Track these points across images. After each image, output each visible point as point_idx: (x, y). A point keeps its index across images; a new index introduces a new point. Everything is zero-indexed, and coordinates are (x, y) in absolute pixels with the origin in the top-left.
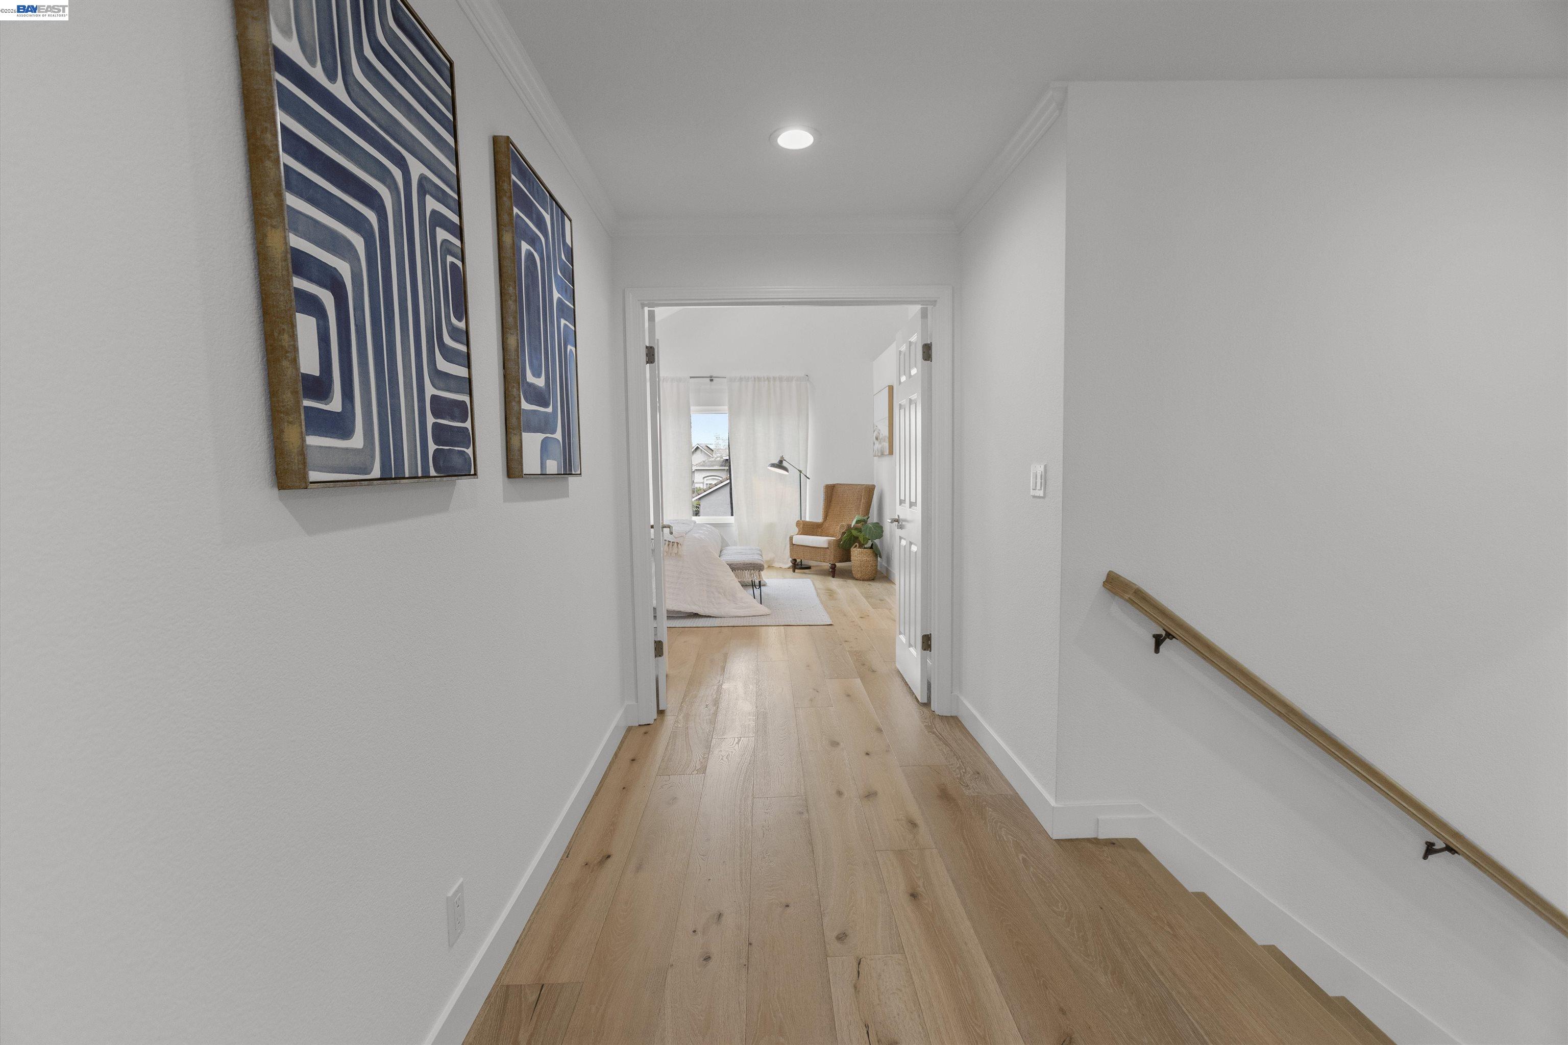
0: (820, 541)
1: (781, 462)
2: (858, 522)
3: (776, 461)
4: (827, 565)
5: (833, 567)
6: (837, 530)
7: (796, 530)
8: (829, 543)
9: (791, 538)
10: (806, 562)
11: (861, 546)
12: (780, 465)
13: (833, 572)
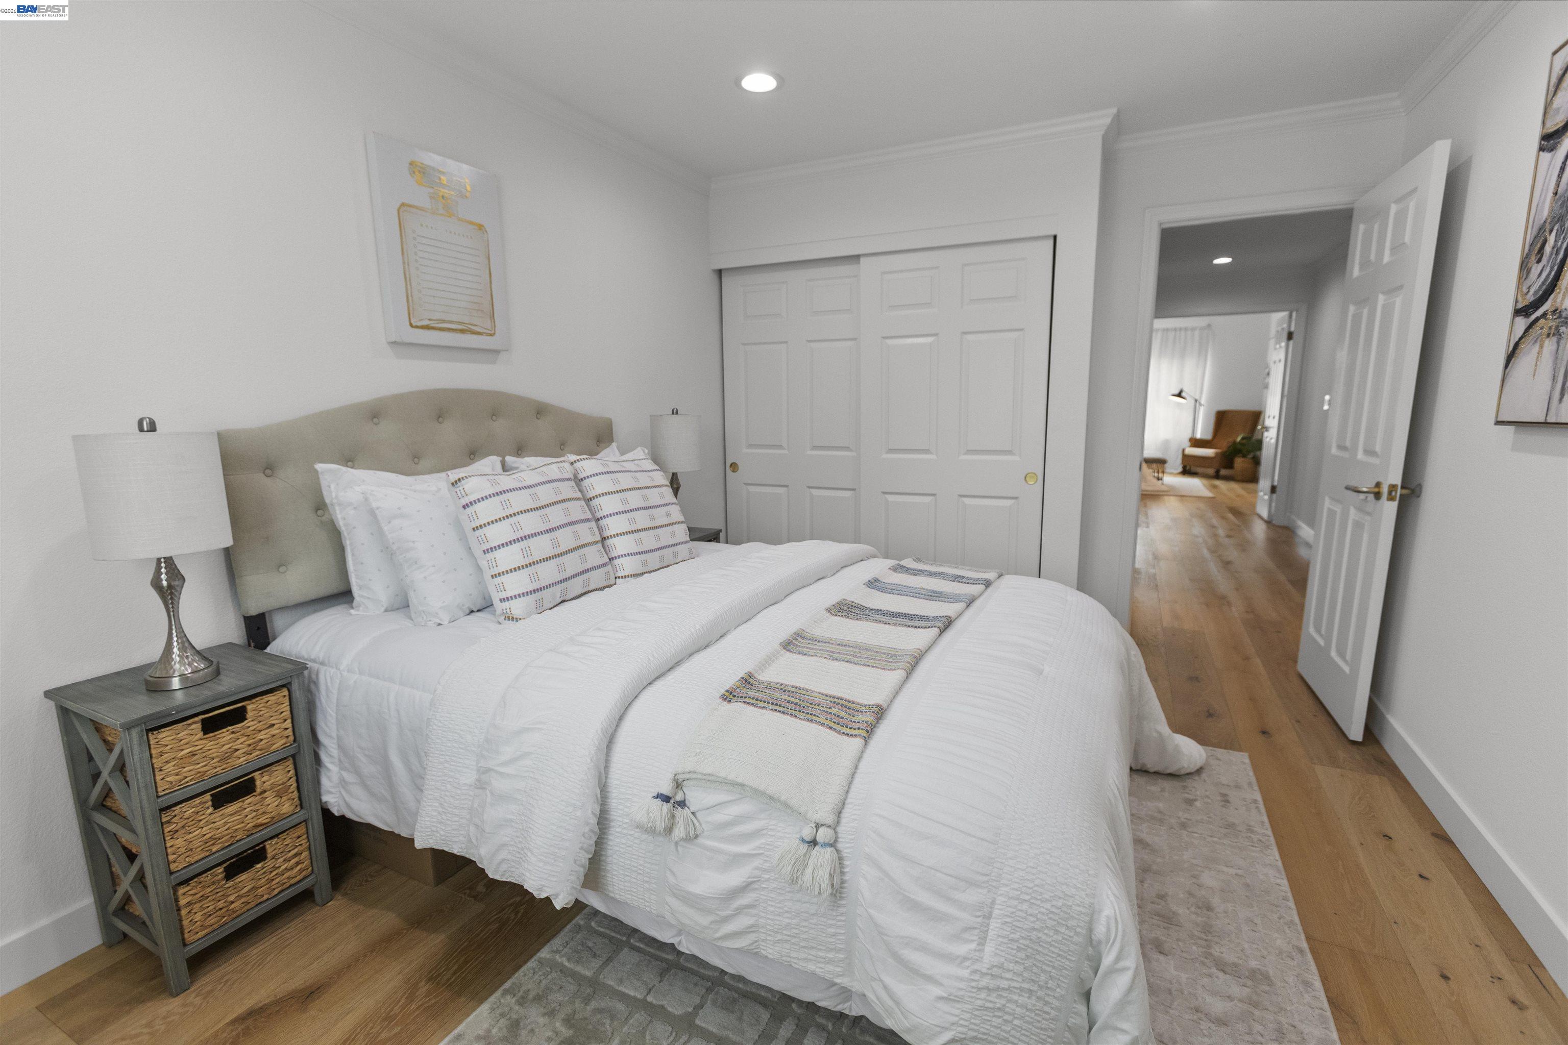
0: (1209, 452)
1: (1181, 392)
2: (1243, 439)
3: (1177, 392)
4: (1211, 471)
5: (1218, 472)
6: (1225, 444)
7: (1189, 444)
8: (1217, 454)
9: (1183, 450)
10: (1194, 469)
11: (1244, 456)
12: (1179, 395)
13: (1217, 476)
